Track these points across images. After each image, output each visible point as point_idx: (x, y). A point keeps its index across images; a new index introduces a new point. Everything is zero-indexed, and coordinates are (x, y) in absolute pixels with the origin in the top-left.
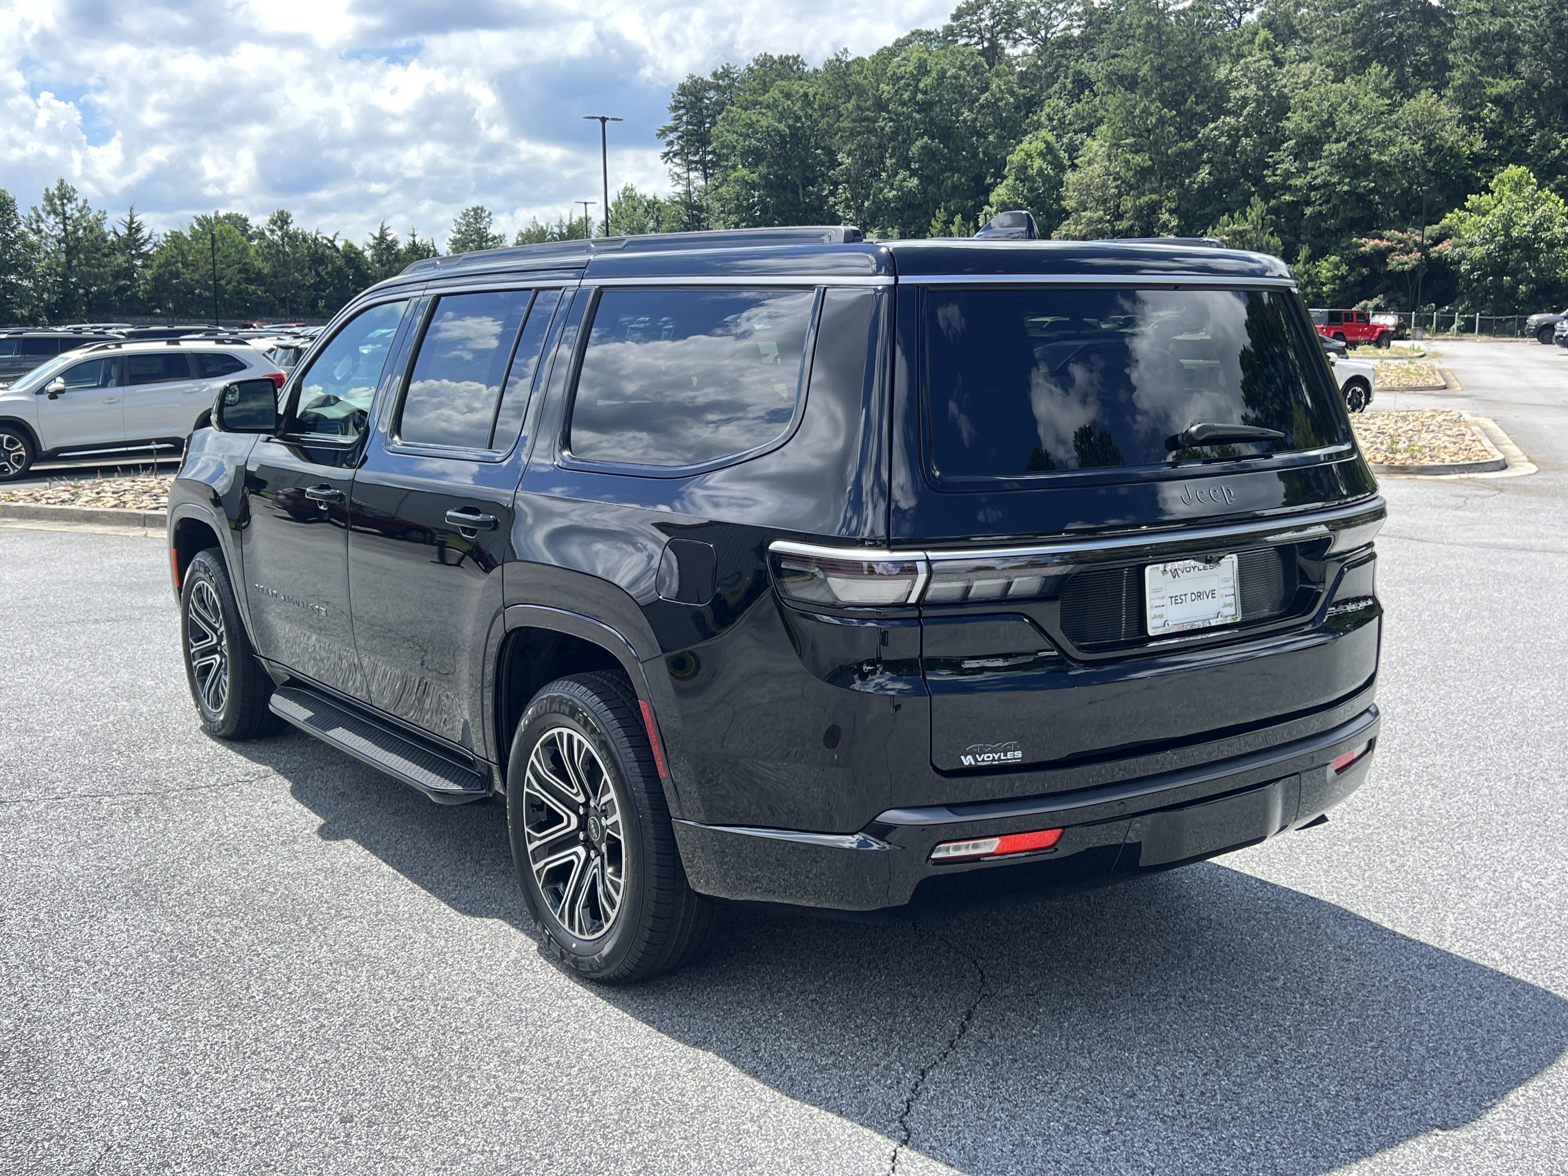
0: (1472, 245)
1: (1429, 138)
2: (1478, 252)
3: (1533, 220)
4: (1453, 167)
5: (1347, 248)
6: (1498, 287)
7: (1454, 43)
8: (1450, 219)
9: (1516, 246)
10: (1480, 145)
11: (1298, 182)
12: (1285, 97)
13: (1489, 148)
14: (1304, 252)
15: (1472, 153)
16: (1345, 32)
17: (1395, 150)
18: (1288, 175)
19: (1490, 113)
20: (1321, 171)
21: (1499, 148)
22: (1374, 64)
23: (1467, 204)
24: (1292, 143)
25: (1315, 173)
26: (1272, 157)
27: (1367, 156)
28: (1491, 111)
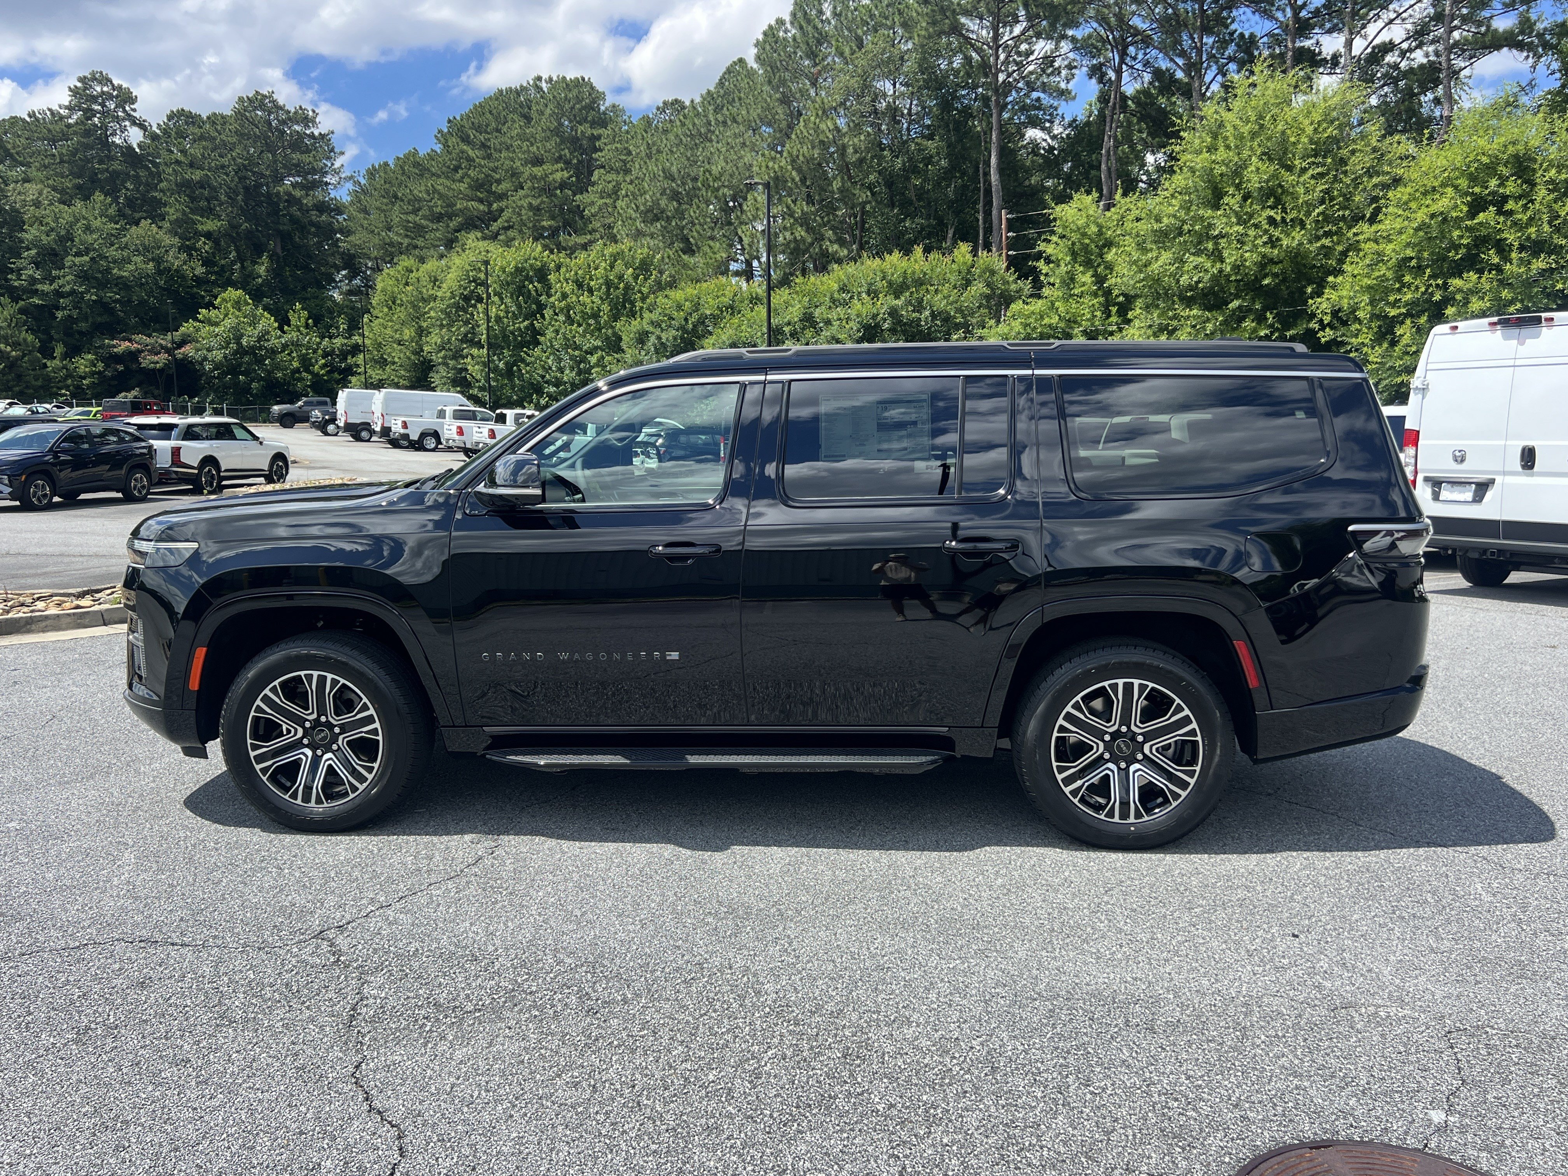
0: (209, 350)
1: (158, 260)
2: (218, 355)
3: (256, 332)
4: (180, 285)
5: (99, 347)
6: (236, 384)
7: (163, 185)
8: (187, 327)
9: (246, 353)
10: (200, 270)
11: (46, 288)
12: (18, 211)
13: (207, 273)
14: (59, 350)
15: (194, 275)
16: (62, 161)
17: (132, 267)
18: (33, 281)
19: (204, 246)
20: (66, 280)
21: (216, 273)
22: (97, 193)
23: (200, 317)
24: (33, 252)
25: (61, 282)
26: (14, 263)
27: (108, 270)
28: (205, 243)
